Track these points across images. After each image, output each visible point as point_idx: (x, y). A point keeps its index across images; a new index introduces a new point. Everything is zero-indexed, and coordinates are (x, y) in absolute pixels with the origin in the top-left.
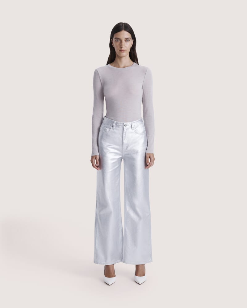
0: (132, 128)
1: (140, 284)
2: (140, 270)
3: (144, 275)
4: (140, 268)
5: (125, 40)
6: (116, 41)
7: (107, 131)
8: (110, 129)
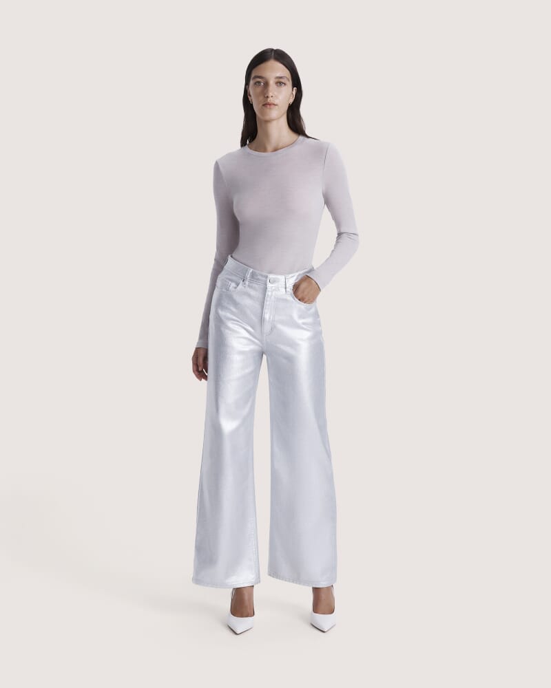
0: (286, 288)
1: (324, 632)
2: (322, 601)
3: (332, 611)
4: (323, 596)
5: (277, 83)
6: (255, 83)
7: (231, 288)
8: (238, 285)
